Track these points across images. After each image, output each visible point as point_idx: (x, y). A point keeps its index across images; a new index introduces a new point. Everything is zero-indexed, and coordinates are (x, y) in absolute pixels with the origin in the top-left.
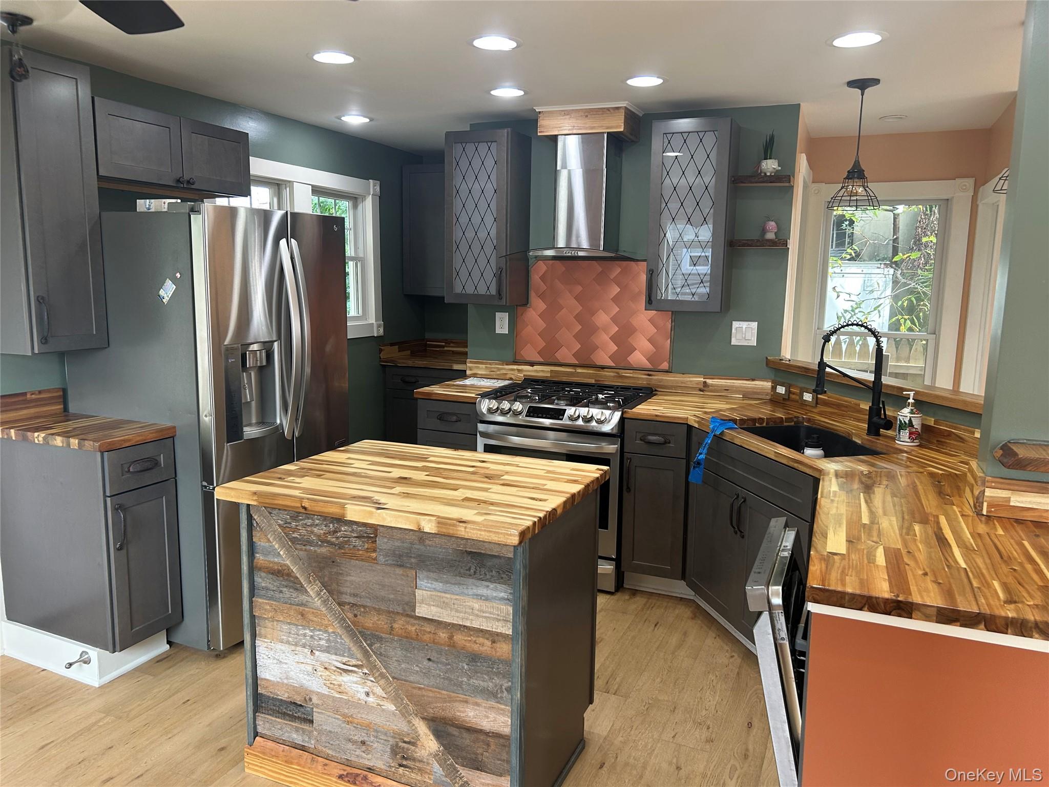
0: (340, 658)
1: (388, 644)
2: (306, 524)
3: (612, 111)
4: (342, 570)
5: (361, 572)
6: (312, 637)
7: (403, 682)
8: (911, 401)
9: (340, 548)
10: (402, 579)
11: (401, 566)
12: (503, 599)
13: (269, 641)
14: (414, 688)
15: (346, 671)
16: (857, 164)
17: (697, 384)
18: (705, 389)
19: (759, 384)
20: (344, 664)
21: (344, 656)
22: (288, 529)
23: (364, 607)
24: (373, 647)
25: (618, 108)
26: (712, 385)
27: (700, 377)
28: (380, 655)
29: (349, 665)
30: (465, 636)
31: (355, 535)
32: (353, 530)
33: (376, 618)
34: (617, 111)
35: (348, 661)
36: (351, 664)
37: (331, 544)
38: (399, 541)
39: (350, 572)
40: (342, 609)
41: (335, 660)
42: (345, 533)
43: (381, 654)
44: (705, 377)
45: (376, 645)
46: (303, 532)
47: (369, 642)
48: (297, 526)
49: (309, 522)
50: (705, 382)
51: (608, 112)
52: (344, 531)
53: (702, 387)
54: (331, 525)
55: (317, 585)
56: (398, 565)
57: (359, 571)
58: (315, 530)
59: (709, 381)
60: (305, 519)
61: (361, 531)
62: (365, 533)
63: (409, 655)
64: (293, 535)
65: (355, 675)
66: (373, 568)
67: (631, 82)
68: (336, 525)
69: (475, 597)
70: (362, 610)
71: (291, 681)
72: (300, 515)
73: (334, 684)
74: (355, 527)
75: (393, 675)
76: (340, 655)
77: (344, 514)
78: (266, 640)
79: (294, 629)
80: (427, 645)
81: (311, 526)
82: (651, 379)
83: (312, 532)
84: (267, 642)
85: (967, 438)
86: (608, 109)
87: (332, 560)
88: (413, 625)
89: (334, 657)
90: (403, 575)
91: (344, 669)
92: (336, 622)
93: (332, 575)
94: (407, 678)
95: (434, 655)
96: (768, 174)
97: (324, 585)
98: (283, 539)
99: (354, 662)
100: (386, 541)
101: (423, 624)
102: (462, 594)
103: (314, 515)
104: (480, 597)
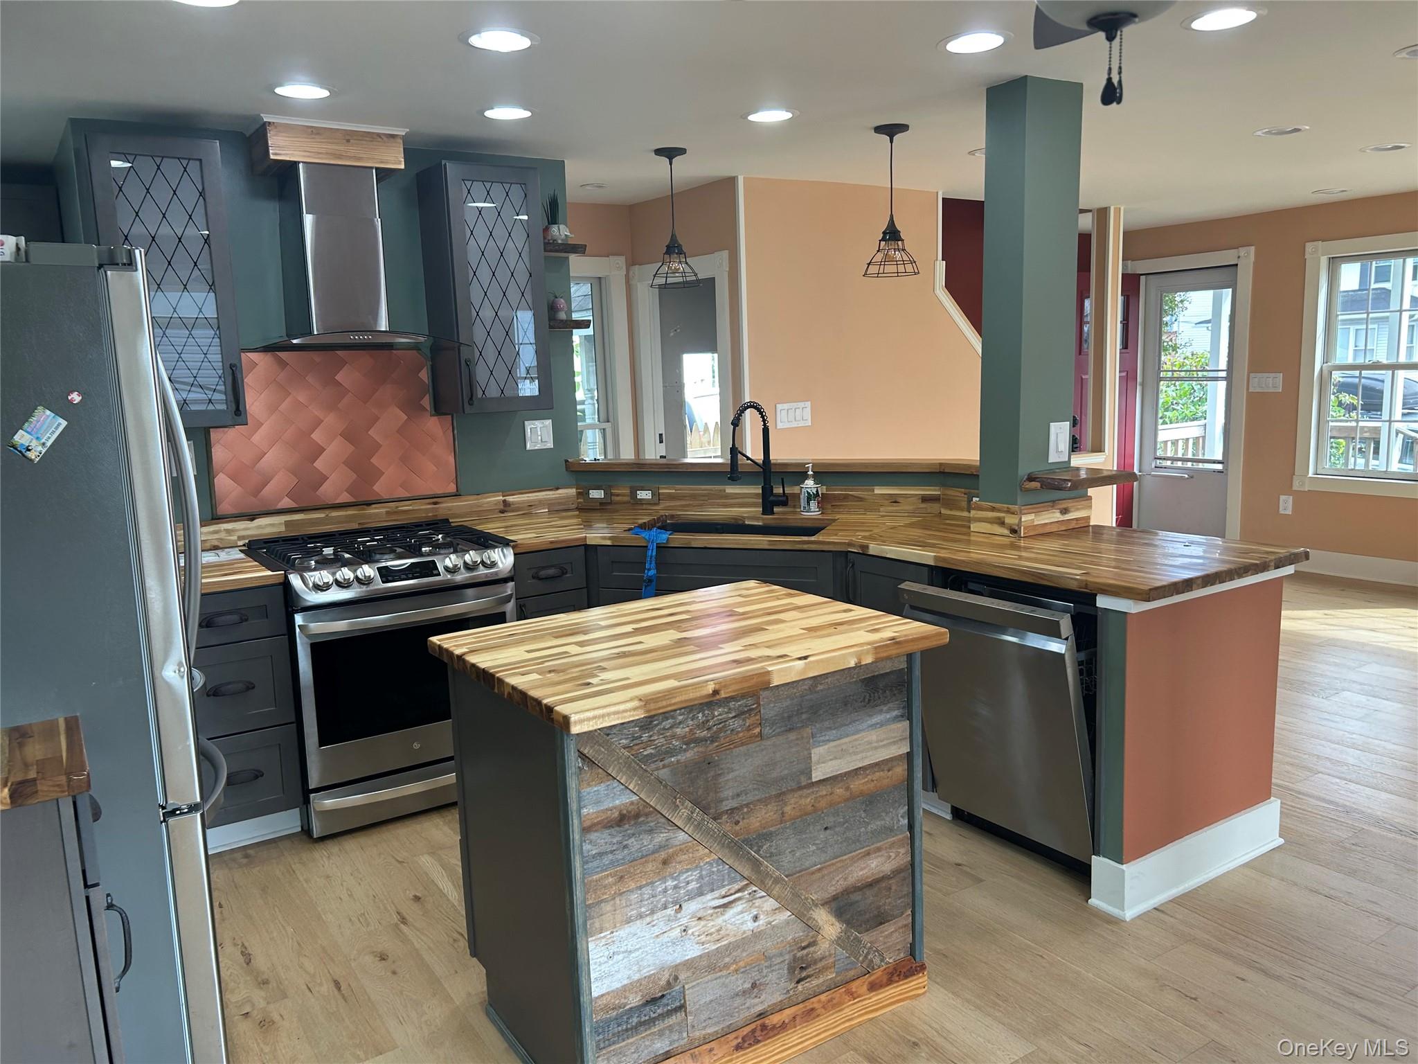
0: (716, 894)
1: (779, 837)
2: (664, 729)
3: (385, 139)
4: (722, 769)
5: (746, 760)
6: (676, 887)
7: (798, 875)
8: (810, 473)
9: (712, 742)
10: (798, 744)
11: (790, 730)
12: (897, 717)
13: (608, 932)
14: (813, 873)
15: (725, 906)
16: (673, 237)
17: (496, 504)
18: (506, 509)
19: (562, 492)
20: (724, 897)
21: (724, 886)
22: (636, 748)
23: (747, 805)
24: (761, 852)
25: (393, 136)
26: (513, 503)
27: (499, 496)
28: (770, 856)
29: (731, 895)
30: (864, 778)
31: (733, 714)
32: (730, 709)
33: (764, 811)
34: (392, 140)
35: (729, 890)
36: (732, 891)
37: (698, 741)
38: (788, 700)
39: (733, 766)
40: (719, 823)
41: (712, 899)
42: (720, 717)
43: (772, 855)
44: (505, 494)
45: (765, 847)
46: (660, 741)
47: (755, 848)
48: (651, 736)
49: (667, 724)
50: (504, 501)
51: (380, 139)
52: (719, 715)
53: (502, 507)
54: (700, 715)
55: (686, 808)
56: (786, 731)
57: (743, 760)
58: (678, 731)
59: (510, 499)
60: (663, 722)
61: (740, 706)
62: (746, 706)
63: (804, 836)
64: (645, 753)
65: (740, 902)
66: (763, 747)
67: (489, 114)
68: (706, 712)
69: (870, 728)
70: (745, 810)
71: (645, 971)
72: (656, 718)
73: (711, 934)
74: (732, 704)
75: (787, 873)
76: (719, 888)
77: (769, 680)
78: (602, 935)
79: (647, 891)
80: (823, 813)
81: (671, 727)
82: (438, 508)
83: (673, 736)
84: (604, 937)
85: (866, 497)
86: (379, 135)
87: (707, 762)
88: (806, 797)
89: (709, 896)
90: (797, 739)
91: (724, 904)
92: (716, 844)
93: (708, 782)
94: (803, 867)
95: (830, 821)
96: (560, 242)
97: (696, 803)
98: (633, 764)
99: (736, 886)
100: (772, 705)
101: (817, 789)
102: (858, 732)
103: (675, 710)
104: (874, 726)
